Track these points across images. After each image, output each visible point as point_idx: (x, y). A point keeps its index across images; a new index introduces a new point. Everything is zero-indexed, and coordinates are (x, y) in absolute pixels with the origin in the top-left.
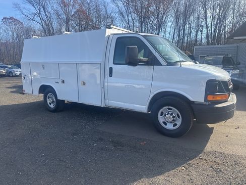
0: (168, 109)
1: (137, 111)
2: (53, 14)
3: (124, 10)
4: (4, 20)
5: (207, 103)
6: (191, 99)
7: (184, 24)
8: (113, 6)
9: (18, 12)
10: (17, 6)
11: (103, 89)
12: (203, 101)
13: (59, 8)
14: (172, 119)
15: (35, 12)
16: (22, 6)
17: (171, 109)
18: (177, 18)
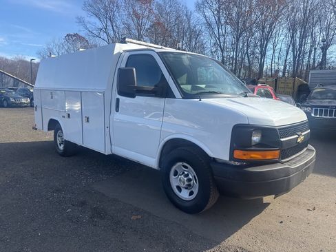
0: (184, 166)
1: (145, 164)
2: (123, 29)
3: (213, 20)
4: (67, 38)
5: (237, 163)
6: (211, 154)
7: (303, 37)
8: (198, 15)
9: (82, 28)
10: (80, 21)
11: (107, 130)
12: (228, 159)
13: (130, 21)
14: (186, 183)
15: (101, 26)
16: (87, 19)
17: (186, 167)
18: (292, 29)
